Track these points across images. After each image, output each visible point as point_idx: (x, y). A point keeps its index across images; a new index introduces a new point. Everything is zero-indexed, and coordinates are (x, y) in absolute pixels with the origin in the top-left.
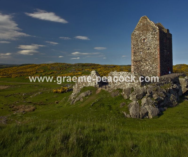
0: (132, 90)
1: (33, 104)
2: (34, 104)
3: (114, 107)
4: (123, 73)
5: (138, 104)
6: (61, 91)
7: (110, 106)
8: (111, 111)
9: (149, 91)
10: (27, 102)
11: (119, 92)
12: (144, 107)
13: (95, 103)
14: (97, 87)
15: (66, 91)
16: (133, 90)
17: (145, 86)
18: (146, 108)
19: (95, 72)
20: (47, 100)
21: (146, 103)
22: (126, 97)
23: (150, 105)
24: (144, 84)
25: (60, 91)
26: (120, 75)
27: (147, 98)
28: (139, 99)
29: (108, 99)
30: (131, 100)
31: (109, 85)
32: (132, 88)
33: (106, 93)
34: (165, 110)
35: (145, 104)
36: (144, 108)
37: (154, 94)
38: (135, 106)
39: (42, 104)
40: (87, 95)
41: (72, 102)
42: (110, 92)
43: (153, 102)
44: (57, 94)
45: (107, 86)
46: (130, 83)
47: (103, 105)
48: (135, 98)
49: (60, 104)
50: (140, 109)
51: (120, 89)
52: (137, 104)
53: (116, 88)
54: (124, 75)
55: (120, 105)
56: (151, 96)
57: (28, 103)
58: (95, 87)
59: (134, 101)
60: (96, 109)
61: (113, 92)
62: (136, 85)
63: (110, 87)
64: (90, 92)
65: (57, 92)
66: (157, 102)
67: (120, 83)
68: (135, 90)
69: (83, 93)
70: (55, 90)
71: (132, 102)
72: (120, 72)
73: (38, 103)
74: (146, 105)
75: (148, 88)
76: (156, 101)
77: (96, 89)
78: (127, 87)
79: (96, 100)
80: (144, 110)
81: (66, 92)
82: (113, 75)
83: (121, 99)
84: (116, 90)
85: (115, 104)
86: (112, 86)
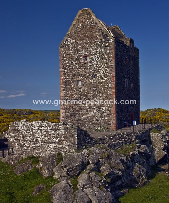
0: (58, 159)
4: (39, 123)
5: (70, 186)
7: (11, 194)
9: (92, 160)
11: (33, 163)
12: (83, 191)
16: (61, 159)
17: (85, 151)
18: (86, 194)
21: (86, 184)
22: (46, 173)
23: (94, 188)
24: (83, 145)
26: (32, 127)
27: (89, 173)
28: (72, 177)
29: (8, 179)
30: (56, 180)
31: (11, 150)
32: (59, 154)
33: (3, 167)
34: (123, 194)
35: (84, 185)
36: (83, 193)
37: (103, 164)
38: (65, 190)
42: (12, 163)
43: (100, 181)
45: (6, 152)
46: (54, 145)
48: (65, 175)
50: (75, 195)
51: (35, 157)
52: (69, 187)
53: (25, 156)
54: (41, 128)
55: (33, 190)
56: (97, 169)
59: (63, 180)
61: (19, 163)
62: (67, 147)
63: (13, 153)
66: (109, 180)
67: (34, 145)
68: (65, 158)
71: (59, 182)
72: (34, 123)
74: (87, 187)
75: (92, 154)
76: (107, 178)
78: (48, 153)
80: (82, 198)
82: (19, 128)
83: (35, 179)
84: (26, 158)
85: (22, 188)
86: (16, 151)
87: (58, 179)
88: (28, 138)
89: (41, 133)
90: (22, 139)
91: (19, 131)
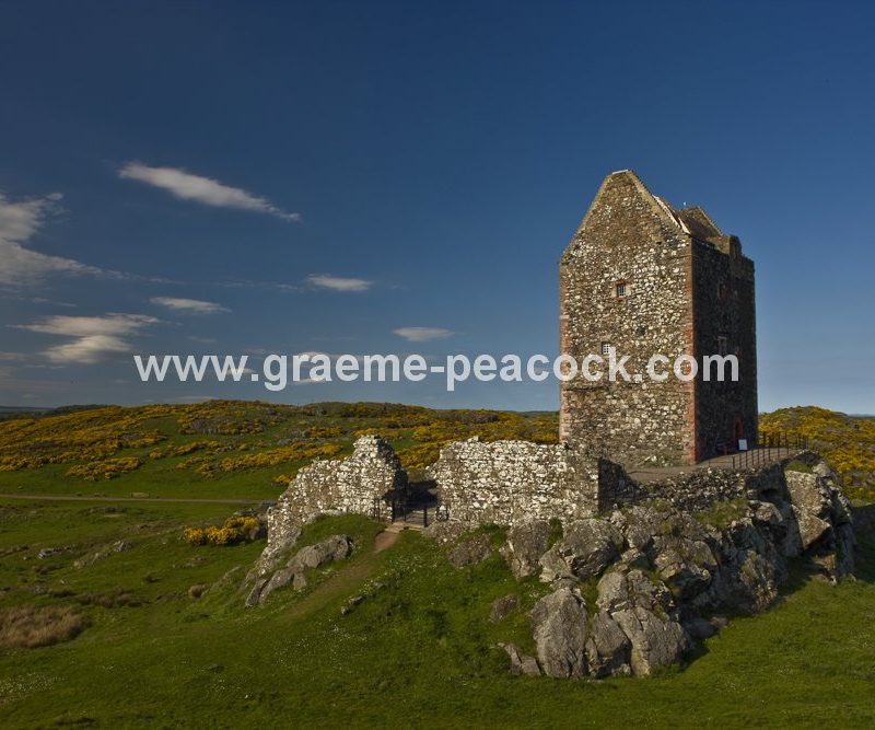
0: (552, 533)
1: (77, 601)
2: (84, 603)
3: (458, 618)
4: (510, 446)
5: (579, 602)
6: (224, 538)
7: (440, 615)
8: (443, 642)
9: (635, 538)
10: (50, 590)
11: (492, 542)
12: (611, 617)
13: (365, 597)
14: (384, 520)
15: (252, 538)
16: (559, 534)
17: (616, 514)
18: (619, 625)
19: (375, 442)
21: (620, 601)
22: (521, 568)
23: (639, 609)
24: (613, 502)
25: (221, 534)
26: (494, 455)
27: (626, 572)
28: (585, 579)
29: (433, 578)
30: (546, 585)
31: (442, 508)
32: (555, 522)
33: (423, 549)
34: (715, 630)
35: (613, 603)
36: (609, 622)
37: (662, 550)
38: (567, 614)
39: (122, 603)
40: (328, 560)
42: (445, 540)
43: (654, 593)
44: (204, 550)
45: (432, 513)
46: (543, 499)
47: (403, 607)
48: (568, 574)
49: (208, 599)
50: (591, 627)
51: (496, 527)
52: (575, 605)
53: (474, 524)
54: (513, 459)
55: (491, 608)
56: (647, 562)
57: (57, 595)
58: (374, 518)
59: (563, 586)
60: (368, 629)
61: (460, 540)
62: (574, 506)
63: (448, 515)
64: (344, 541)
65: (204, 541)
66: (676, 591)
67: (496, 499)
68: (569, 531)
69: (309, 549)
70: (195, 533)
71: (552, 591)
72: (497, 445)
73: (103, 599)
74: (621, 608)
75: (634, 524)
76: (672, 585)
77: (379, 528)
78: (528, 517)
79: (372, 586)
80: (608, 634)
81: (249, 541)
82: (463, 457)
83: (497, 580)
84: (477, 530)
85: (465, 603)
86: (454, 511)
87: (552, 582)
88: (483, 480)
89: (514, 469)
90: (469, 482)
91: (462, 464)
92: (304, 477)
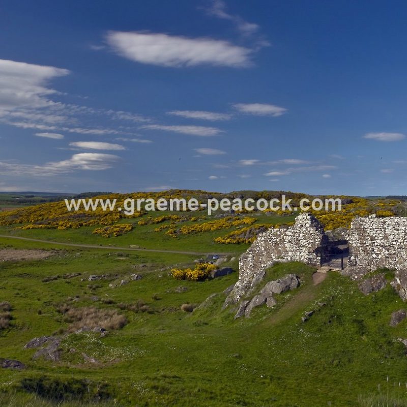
1: (118, 307)
2: (122, 309)
3: (370, 323)
4: (396, 220)
6: (196, 276)
7: (360, 322)
8: (364, 337)
10: (102, 299)
11: (386, 278)
13: (314, 312)
14: (315, 265)
15: (213, 276)
19: (309, 217)
20: (156, 299)
25: (194, 273)
26: (385, 226)
29: (352, 300)
31: (352, 258)
33: (343, 282)
39: (144, 311)
40: (287, 290)
41: (241, 311)
42: (356, 277)
44: (185, 282)
45: (346, 261)
47: (337, 318)
51: (388, 269)
53: (373, 268)
54: (398, 228)
57: (106, 303)
58: (308, 264)
60: (320, 330)
61: (365, 277)
63: (356, 262)
64: (295, 278)
65: (184, 277)
67: (387, 252)
69: (274, 283)
70: (178, 272)
72: (387, 220)
73: (133, 307)
77: (313, 270)
79: (317, 304)
81: (211, 279)
82: (366, 227)
83: (391, 301)
84: (375, 271)
85: (374, 315)
86: (361, 259)
88: (379, 241)
89: (398, 234)
90: (370, 242)
91: (365, 231)
92: (263, 239)
